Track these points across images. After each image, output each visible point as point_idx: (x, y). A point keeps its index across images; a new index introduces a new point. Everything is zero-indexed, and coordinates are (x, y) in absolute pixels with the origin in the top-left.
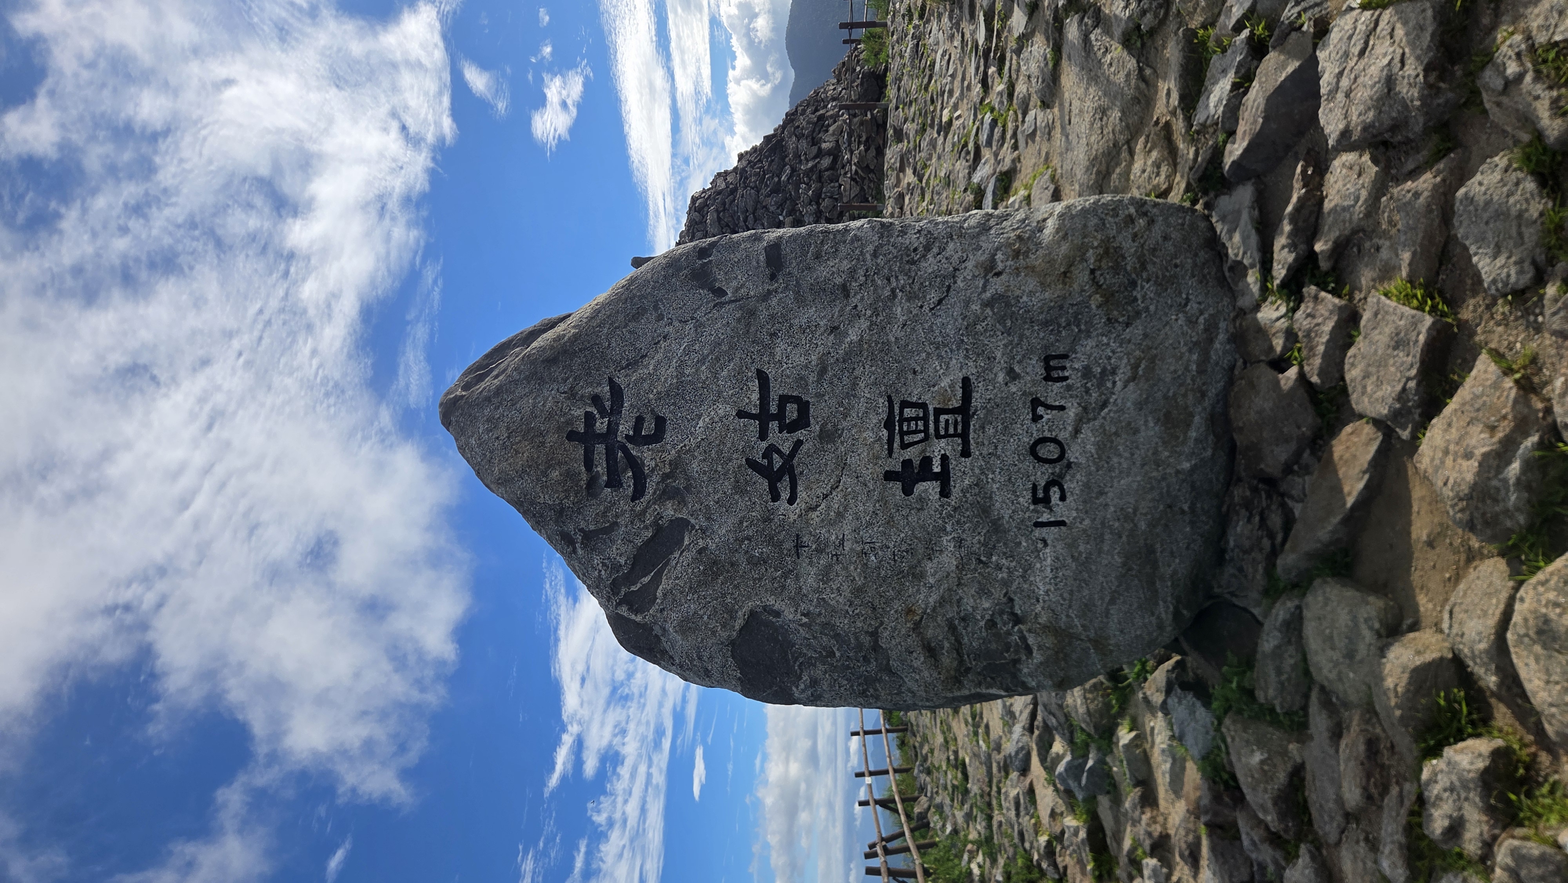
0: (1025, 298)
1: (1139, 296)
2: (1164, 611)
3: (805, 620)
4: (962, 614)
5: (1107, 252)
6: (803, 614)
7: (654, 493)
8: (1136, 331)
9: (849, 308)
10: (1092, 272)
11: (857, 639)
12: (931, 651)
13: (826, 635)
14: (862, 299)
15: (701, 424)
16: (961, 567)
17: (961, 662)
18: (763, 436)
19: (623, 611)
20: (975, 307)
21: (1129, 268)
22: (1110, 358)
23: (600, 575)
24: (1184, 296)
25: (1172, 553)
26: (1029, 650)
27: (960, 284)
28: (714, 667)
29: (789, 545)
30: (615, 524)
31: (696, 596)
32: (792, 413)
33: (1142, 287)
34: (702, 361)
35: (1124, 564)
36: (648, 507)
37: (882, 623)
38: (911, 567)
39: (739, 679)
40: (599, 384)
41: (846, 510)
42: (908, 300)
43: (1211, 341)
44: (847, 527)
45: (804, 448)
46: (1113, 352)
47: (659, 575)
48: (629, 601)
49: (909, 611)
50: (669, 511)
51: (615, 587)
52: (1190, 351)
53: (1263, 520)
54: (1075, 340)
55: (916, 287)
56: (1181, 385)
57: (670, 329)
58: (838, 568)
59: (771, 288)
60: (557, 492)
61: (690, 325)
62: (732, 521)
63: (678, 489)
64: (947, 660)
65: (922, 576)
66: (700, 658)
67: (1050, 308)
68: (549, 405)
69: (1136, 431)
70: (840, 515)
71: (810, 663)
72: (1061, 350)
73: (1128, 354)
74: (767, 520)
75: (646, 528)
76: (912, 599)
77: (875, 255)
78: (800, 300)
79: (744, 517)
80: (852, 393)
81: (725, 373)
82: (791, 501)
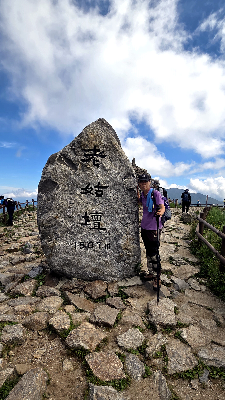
0: (122, 240)
1: (121, 263)
2: (58, 268)
3: (55, 195)
4: (57, 228)
5: (130, 256)
6: (57, 195)
7: (83, 164)
8: (115, 262)
9: (121, 205)
10: (126, 254)
11: (52, 206)
12: (49, 221)
13: (52, 199)
14: (123, 208)
15: (97, 174)
16: (66, 227)
17: (47, 227)
18: (95, 187)
19: (58, 156)
20: (120, 231)
21: (127, 261)
22: (109, 257)
23: (65, 152)
24: (121, 271)
25: (69, 269)
26: (49, 241)
27: (125, 228)
28: (46, 176)
29: (72, 192)
30: (76, 155)
31: (61, 172)
32: (100, 193)
33: (123, 263)
34: (110, 174)
35: (67, 260)
36: (80, 162)
37: (55, 211)
38: (67, 217)
39: (43, 181)
40: (106, 153)
41: (79, 204)
42: (122, 217)
43: (112, 276)
44: (75, 204)
45: (92, 195)
46: (110, 258)
47: (66, 164)
48: (60, 158)
49: (57, 217)
50: (79, 167)
51: (63, 155)
52: (110, 273)
53: (76, 288)
54: (113, 250)
55: (125, 219)
56: (103, 271)
57: (117, 168)
58: (67, 202)
59: (125, 189)
60: (83, 143)
61: (118, 172)
62: (77, 180)
63: (84, 169)
64: (47, 224)
65: (65, 219)
66: (48, 172)
67: (119, 246)
68: (102, 142)
69: (94, 263)
70: (78, 203)
71: (46, 196)
72: (111, 248)
73: (110, 261)
74: (77, 187)
75: (76, 162)
76: (60, 217)
77: (131, 211)
78: (123, 195)
79: (77, 183)
80: (103, 206)
81: (108, 179)
82: (81, 193)
